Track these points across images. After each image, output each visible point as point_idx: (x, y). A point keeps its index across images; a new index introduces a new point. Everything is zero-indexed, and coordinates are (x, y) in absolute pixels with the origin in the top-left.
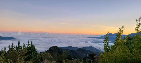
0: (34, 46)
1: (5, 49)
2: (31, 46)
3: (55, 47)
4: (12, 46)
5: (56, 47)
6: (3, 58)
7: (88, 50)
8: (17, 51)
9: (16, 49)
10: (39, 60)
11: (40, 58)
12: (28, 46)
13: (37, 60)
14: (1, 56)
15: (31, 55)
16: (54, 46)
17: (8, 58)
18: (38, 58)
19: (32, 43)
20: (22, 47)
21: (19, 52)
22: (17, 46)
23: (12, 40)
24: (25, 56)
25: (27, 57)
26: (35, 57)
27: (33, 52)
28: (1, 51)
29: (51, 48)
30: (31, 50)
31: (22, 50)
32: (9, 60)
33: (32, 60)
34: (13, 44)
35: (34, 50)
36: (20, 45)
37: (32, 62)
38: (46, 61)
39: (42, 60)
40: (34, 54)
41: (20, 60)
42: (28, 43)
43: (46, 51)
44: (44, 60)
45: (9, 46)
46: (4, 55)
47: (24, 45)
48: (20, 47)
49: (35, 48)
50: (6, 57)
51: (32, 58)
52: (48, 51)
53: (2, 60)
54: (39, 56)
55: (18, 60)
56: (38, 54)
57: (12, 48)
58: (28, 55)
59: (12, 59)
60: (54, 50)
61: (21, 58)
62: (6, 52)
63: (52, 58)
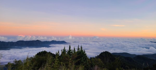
0: (84, 51)
1: (59, 52)
2: (81, 50)
3: (106, 53)
4: (64, 50)
5: (108, 52)
6: (57, 61)
7: (150, 59)
8: (68, 55)
9: (67, 52)
10: (89, 66)
11: (90, 64)
12: (78, 50)
13: (87, 65)
14: (56, 59)
15: (81, 60)
16: (105, 51)
17: (61, 61)
18: (88, 64)
19: (81, 47)
20: (73, 51)
21: (70, 56)
22: (68, 50)
23: (64, 44)
24: (76, 60)
25: (77, 61)
26: (85, 62)
27: (83, 56)
28: (55, 54)
29: (102, 53)
30: (81, 54)
31: (73, 54)
32: (62, 63)
33: (82, 65)
34: (65, 48)
35: (84, 54)
36: (71, 49)
37: (82, 67)
38: (96, 67)
39: (92, 66)
40: (84, 58)
41: (72, 63)
42: (78, 47)
43: (96, 57)
44: (95, 66)
45: (62, 50)
46: (58, 58)
47: (74, 49)
48: (71, 51)
49: (85, 53)
50: (59, 60)
51: (82, 63)
52: (98, 57)
53: (56, 63)
54: (89, 62)
55: (69, 63)
56: (88, 59)
57: (64, 51)
58: (79, 60)
59: (64, 62)
60: (105, 56)
61: (72, 62)
62: (60, 55)
63: (103, 64)
